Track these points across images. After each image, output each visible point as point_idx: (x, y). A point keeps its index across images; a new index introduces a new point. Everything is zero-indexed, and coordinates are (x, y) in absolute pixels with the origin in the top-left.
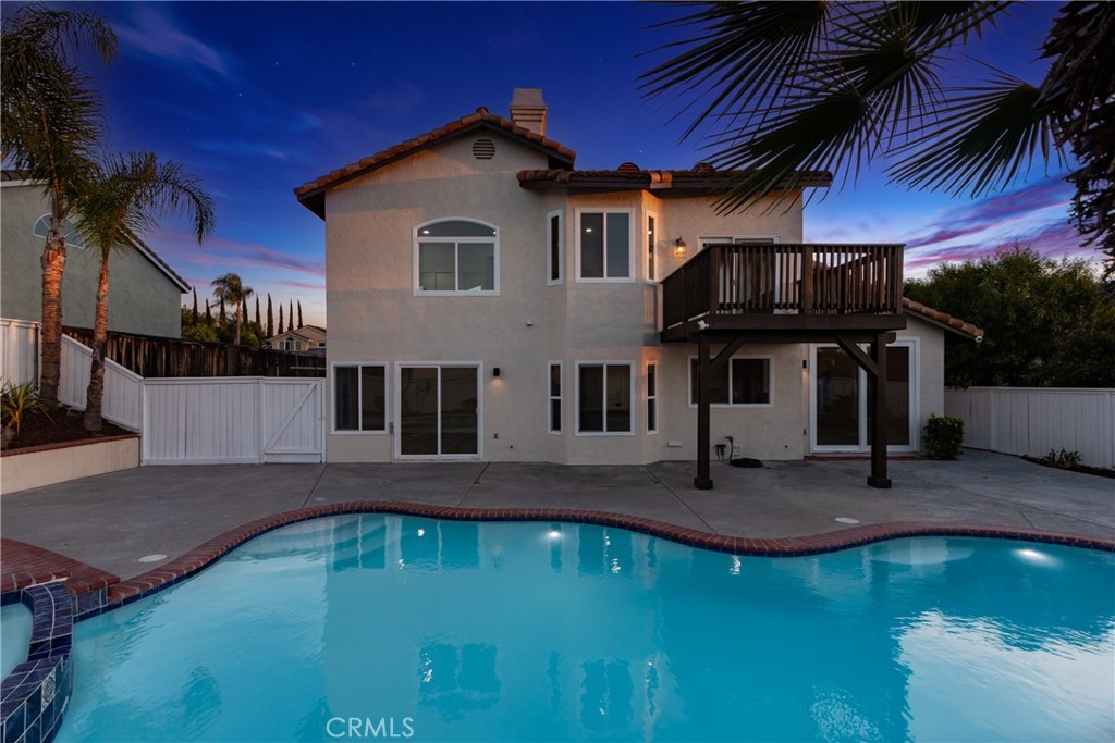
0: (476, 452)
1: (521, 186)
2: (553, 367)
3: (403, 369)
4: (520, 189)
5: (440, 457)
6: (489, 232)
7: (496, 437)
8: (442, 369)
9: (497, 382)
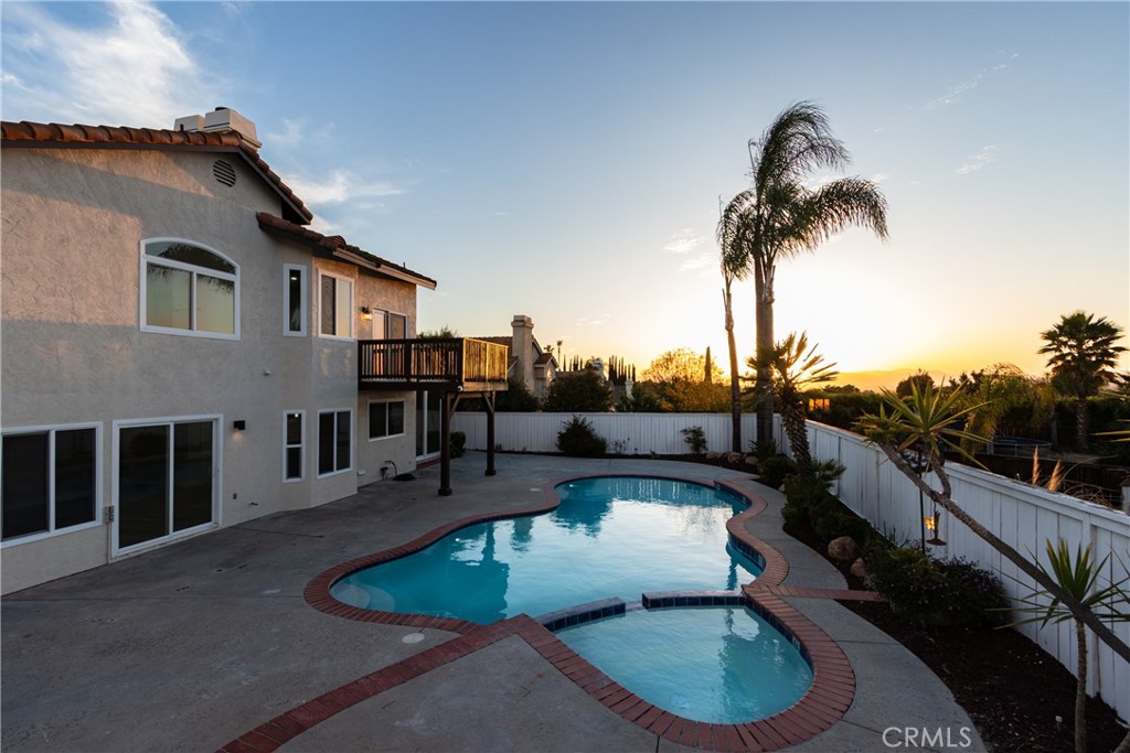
0: (210, 520)
1: (260, 227)
2: (290, 417)
3: (121, 430)
4: (259, 230)
5: (174, 536)
6: (230, 268)
7: (235, 497)
8: (176, 426)
9: (238, 436)
